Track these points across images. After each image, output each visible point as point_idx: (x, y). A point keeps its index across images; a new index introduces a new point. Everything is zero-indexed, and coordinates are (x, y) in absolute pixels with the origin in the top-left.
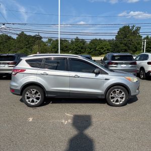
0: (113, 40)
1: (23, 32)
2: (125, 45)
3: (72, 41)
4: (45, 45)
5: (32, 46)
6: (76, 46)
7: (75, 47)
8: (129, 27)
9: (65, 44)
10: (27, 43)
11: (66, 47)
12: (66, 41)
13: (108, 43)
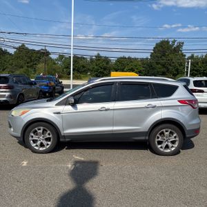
0: (147, 59)
1: (23, 45)
2: (163, 66)
3: (91, 59)
4: (55, 64)
5: (36, 64)
6: (96, 65)
7: (96, 67)
8: (168, 42)
9: (81, 63)
10: (29, 60)
11: (84, 67)
12: (84, 58)
13: (140, 63)
